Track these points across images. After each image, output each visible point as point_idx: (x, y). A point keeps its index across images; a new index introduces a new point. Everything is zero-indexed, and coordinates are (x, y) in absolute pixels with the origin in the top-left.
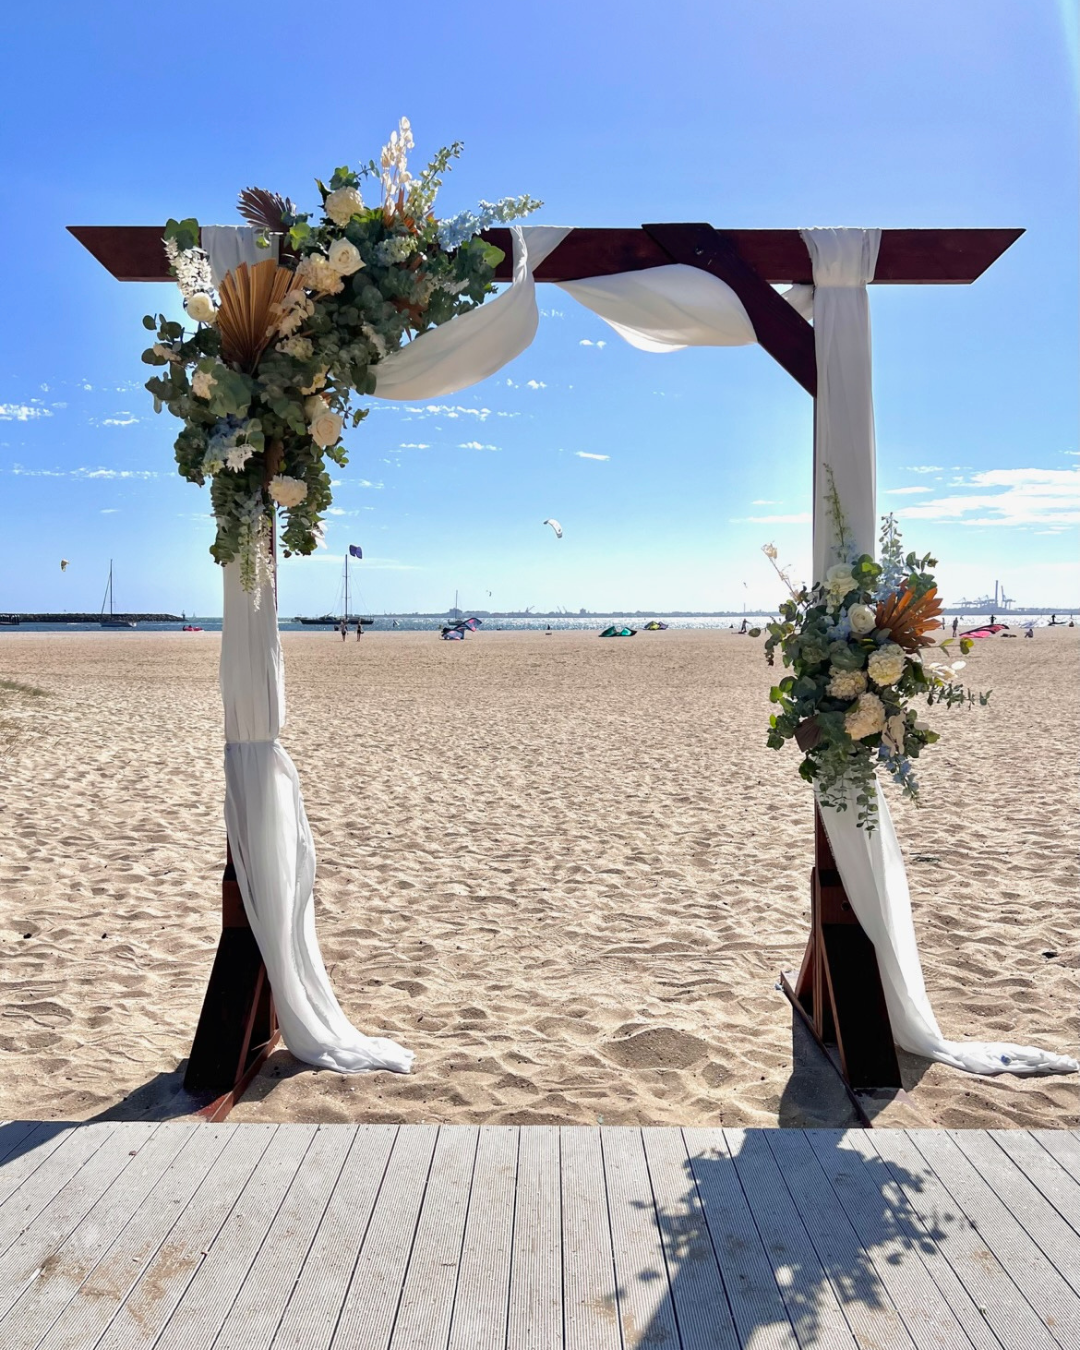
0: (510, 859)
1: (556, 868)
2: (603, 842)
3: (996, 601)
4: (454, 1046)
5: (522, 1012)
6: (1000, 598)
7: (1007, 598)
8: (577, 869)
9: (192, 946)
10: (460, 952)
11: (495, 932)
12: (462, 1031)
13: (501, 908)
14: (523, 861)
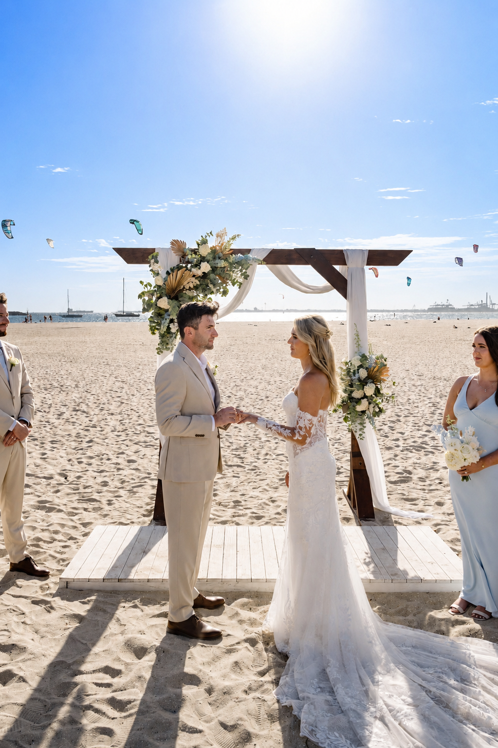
0: (239, 450)
1: (258, 454)
2: (277, 443)
3: (487, 304)
4: (234, 510)
5: (253, 501)
6: (488, 304)
7: (493, 302)
8: (267, 454)
9: (128, 482)
10: (227, 484)
11: (239, 477)
12: (234, 507)
13: (240, 469)
14: (243, 451)
